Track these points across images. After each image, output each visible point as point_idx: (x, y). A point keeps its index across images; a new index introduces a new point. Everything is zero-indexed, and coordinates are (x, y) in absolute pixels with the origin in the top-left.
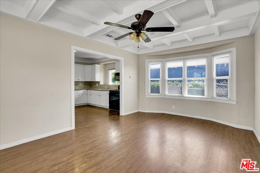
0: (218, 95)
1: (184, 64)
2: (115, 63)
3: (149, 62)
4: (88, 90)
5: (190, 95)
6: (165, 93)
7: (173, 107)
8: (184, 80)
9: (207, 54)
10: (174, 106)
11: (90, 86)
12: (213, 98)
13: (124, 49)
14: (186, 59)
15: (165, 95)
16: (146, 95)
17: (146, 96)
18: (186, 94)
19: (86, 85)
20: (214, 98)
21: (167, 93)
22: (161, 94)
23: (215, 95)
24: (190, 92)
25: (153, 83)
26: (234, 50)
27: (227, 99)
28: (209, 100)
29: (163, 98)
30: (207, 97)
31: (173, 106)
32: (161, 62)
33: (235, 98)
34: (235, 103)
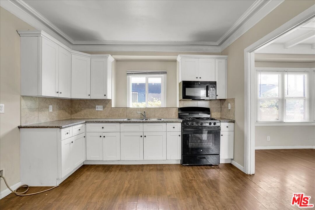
4: (88, 124)
8: (282, 100)
10: (269, 137)
11: (70, 111)
19: (63, 109)
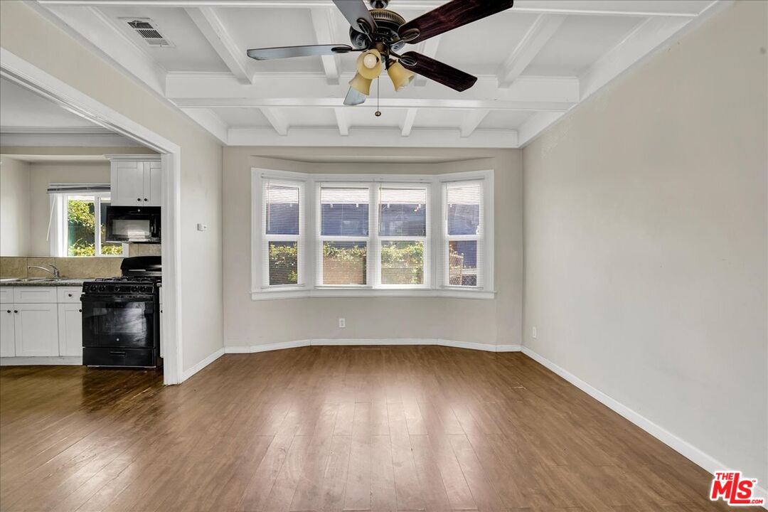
0: (454, 281)
1: (373, 196)
2: (108, 163)
3: (265, 178)
5: (387, 283)
6: (315, 283)
7: (340, 323)
8: (373, 242)
9: (430, 177)
10: (344, 320)
12: (443, 288)
13: (186, 111)
14: (380, 182)
15: (316, 288)
16: (253, 291)
17: (254, 297)
18: (377, 282)
20: (446, 288)
21: (320, 282)
22: (303, 285)
23: (447, 283)
24: (388, 276)
25: (275, 251)
26: (490, 174)
27: (474, 289)
28: (435, 294)
29: (309, 297)
30: (429, 288)
31: (340, 320)
32: (303, 181)
33: (491, 287)
34: (491, 296)
